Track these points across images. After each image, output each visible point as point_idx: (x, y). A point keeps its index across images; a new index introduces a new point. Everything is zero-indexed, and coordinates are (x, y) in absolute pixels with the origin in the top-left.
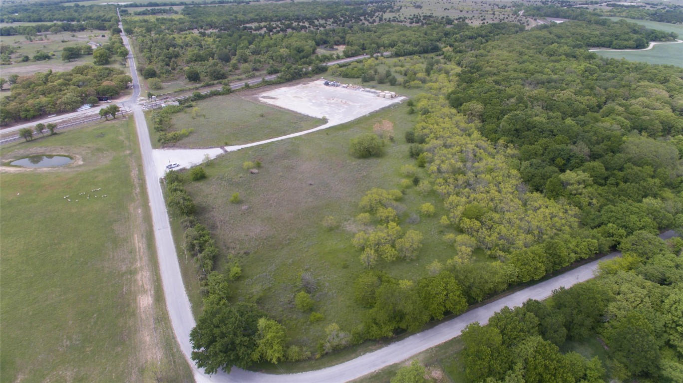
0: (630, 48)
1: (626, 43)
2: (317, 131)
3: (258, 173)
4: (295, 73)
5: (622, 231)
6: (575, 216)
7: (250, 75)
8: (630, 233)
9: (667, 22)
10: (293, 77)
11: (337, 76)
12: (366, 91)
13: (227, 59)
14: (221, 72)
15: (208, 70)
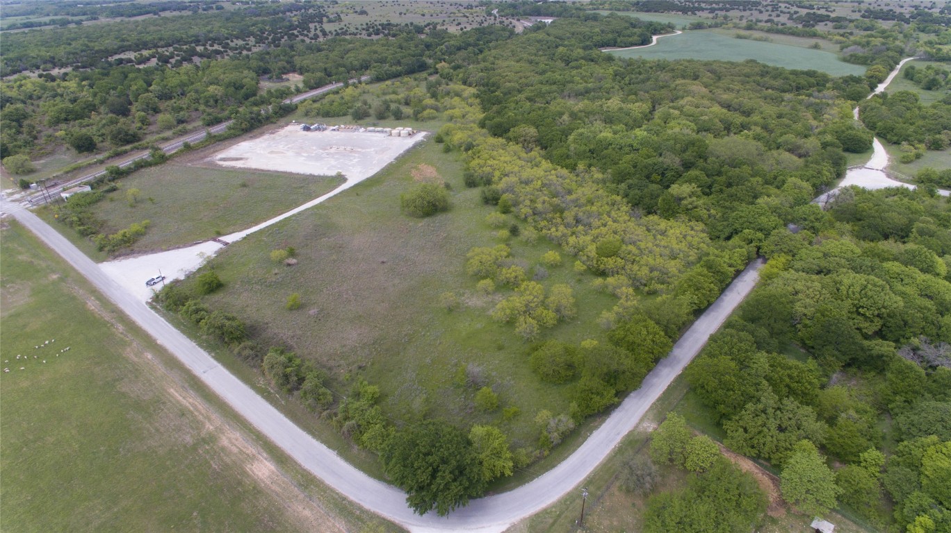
0: (636, 45)
1: (631, 39)
2: (341, 193)
3: (298, 264)
4: (252, 119)
5: (760, 235)
6: (703, 231)
7: (180, 131)
8: (767, 235)
9: (655, 11)
10: (252, 127)
11: (313, 117)
12: (370, 131)
13: (124, 111)
14: (130, 132)
15: (103, 131)
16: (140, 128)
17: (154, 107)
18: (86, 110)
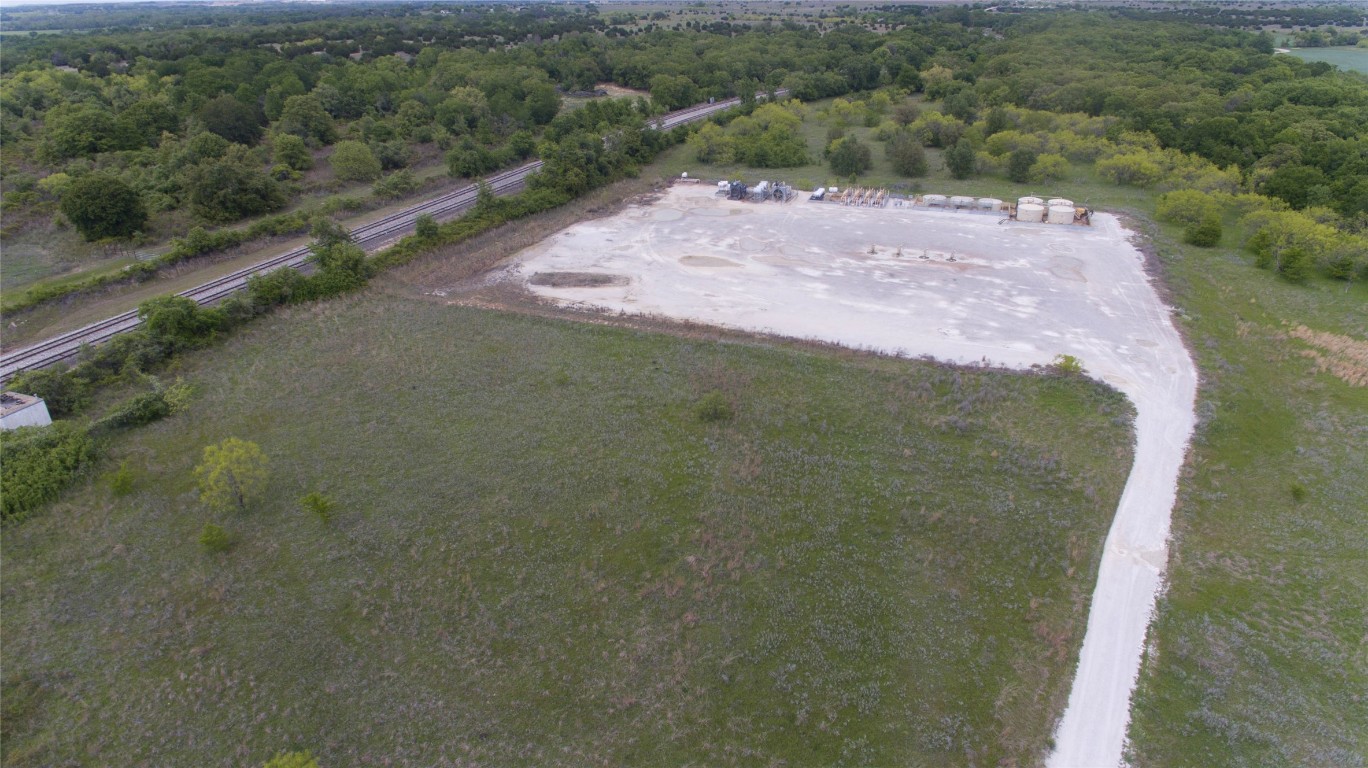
4: (588, 161)
12: (932, 205)
13: (247, 131)
14: (256, 183)
15: (179, 178)
16: (284, 176)
17: (322, 128)
18: (152, 129)
